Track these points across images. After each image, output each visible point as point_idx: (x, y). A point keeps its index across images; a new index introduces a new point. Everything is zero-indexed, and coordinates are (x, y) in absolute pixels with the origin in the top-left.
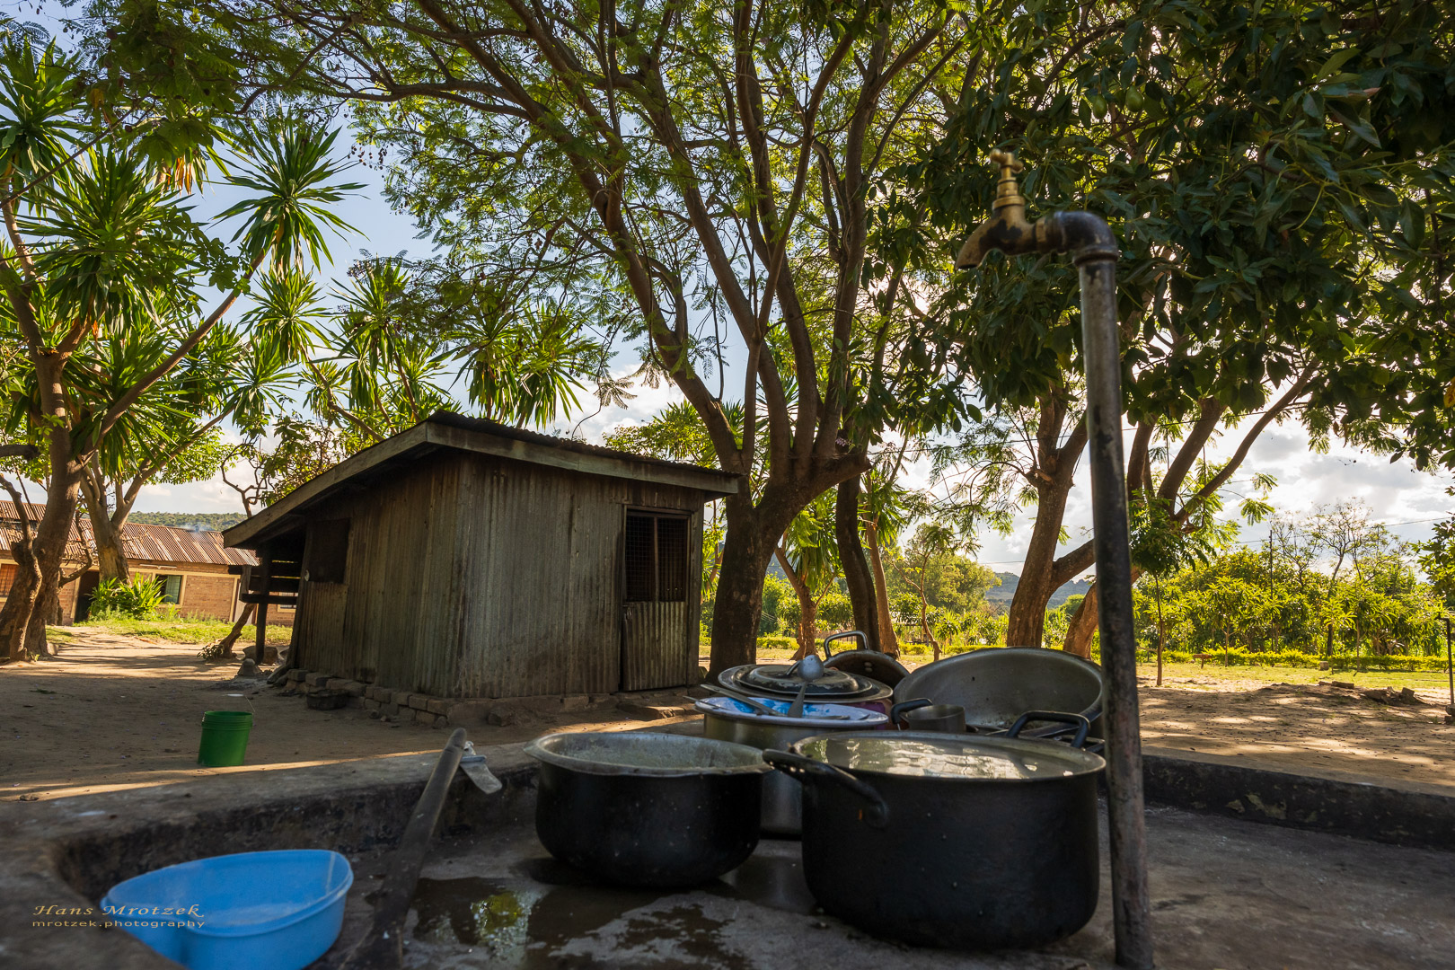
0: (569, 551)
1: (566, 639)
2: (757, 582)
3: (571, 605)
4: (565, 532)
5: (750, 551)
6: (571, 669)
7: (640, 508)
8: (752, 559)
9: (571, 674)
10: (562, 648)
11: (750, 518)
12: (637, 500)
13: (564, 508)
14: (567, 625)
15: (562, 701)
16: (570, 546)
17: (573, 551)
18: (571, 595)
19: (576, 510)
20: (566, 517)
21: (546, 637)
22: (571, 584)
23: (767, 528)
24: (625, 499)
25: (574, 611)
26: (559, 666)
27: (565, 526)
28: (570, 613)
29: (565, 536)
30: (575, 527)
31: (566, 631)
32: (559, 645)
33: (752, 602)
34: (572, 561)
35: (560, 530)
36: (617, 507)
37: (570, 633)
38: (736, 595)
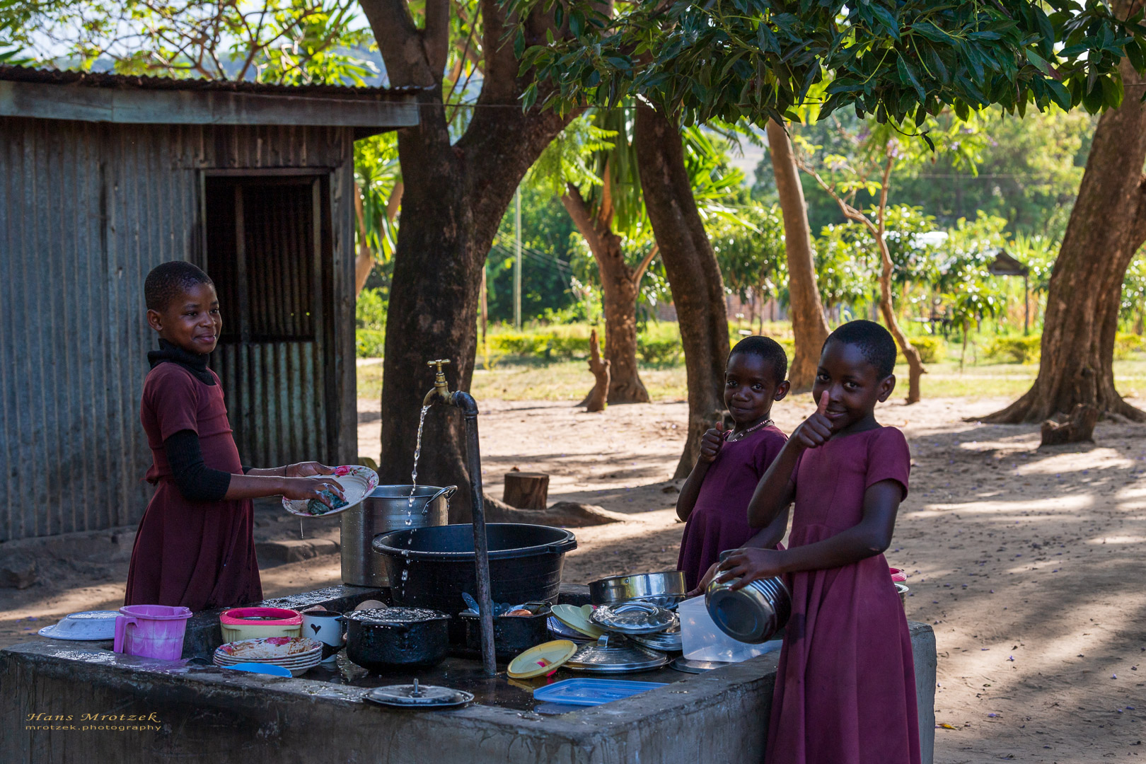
0: (105, 269)
1: (112, 428)
2: (464, 294)
3: (116, 368)
4: (95, 233)
5: (449, 233)
6: (125, 482)
7: (230, 173)
8: (454, 248)
9: (124, 490)
10: (106, 447)
11: (446, 168)
12: (222, 158)
13: (88, 189)
14: (112, 403)
15: (114, 540)
16: (105, 260)
17: (113, 269)
18: (116, 349)
19: (112, 191)
20: (95, 206)
21: (76, 429)
22: (114, 330)
23: (480, 185)
24: (201, 160)
25: (124, 377)
26: (103, 479)
27: (94, 224)
28: (117, 382)
29: (95, 243)
30: (113, 223)
31: (112, 415)
32: (100, 441)
33: (455, 333)
34: (114, 287)
35: (86, 232)
36: (186, 176)
37: (119, 418)
38: (424, 322)
